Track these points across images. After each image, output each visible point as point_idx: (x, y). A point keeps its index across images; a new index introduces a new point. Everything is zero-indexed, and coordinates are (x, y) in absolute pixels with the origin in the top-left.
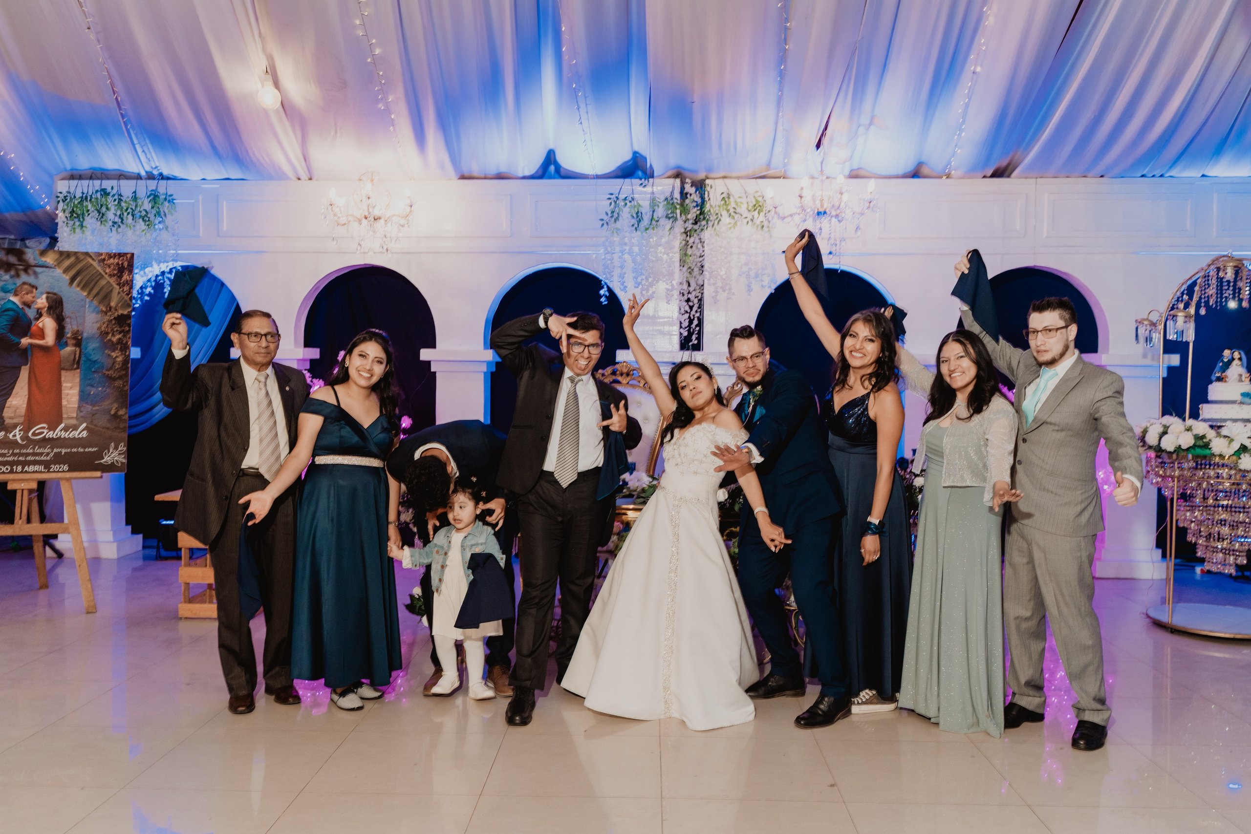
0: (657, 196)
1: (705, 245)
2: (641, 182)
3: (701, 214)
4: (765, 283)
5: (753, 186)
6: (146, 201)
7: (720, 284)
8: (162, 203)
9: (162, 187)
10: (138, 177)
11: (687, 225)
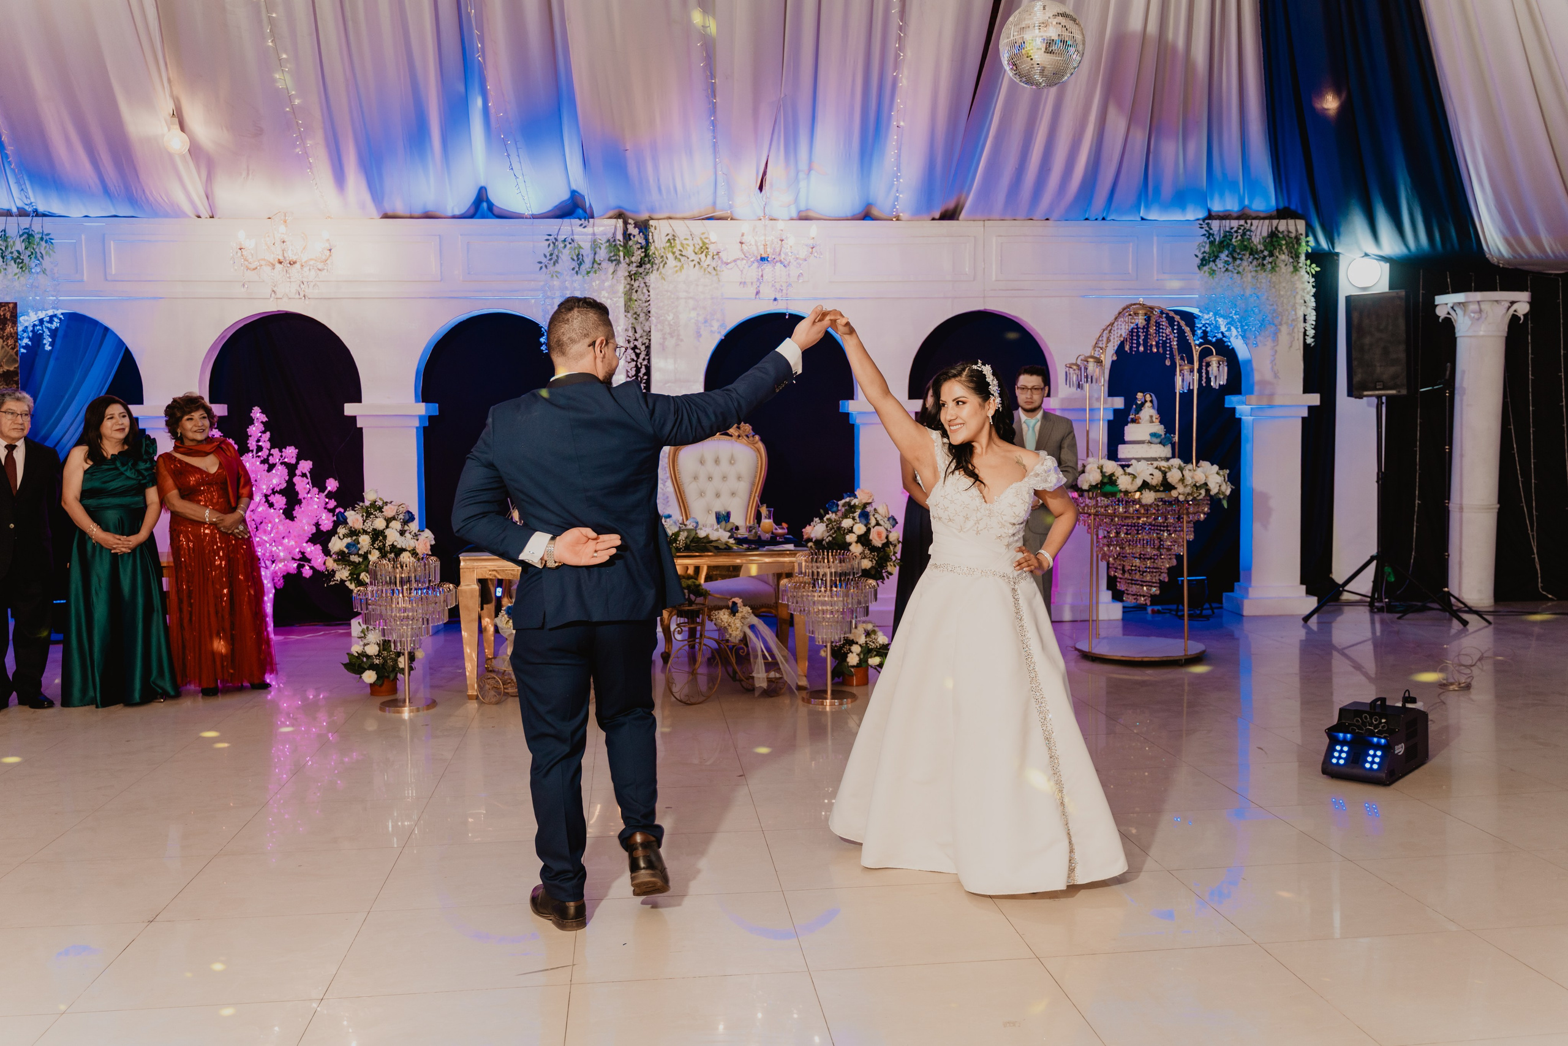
0: (598, 237)
1: (650, 289)
2: (581, 222)
3: (646, 256)
4: (715, 329)
5: (698, 227)
6: (18, 241)
7: (667, 330)
8: (38, 244)
9: (37, 225)
10: (8, 213)
11: (631, 268)
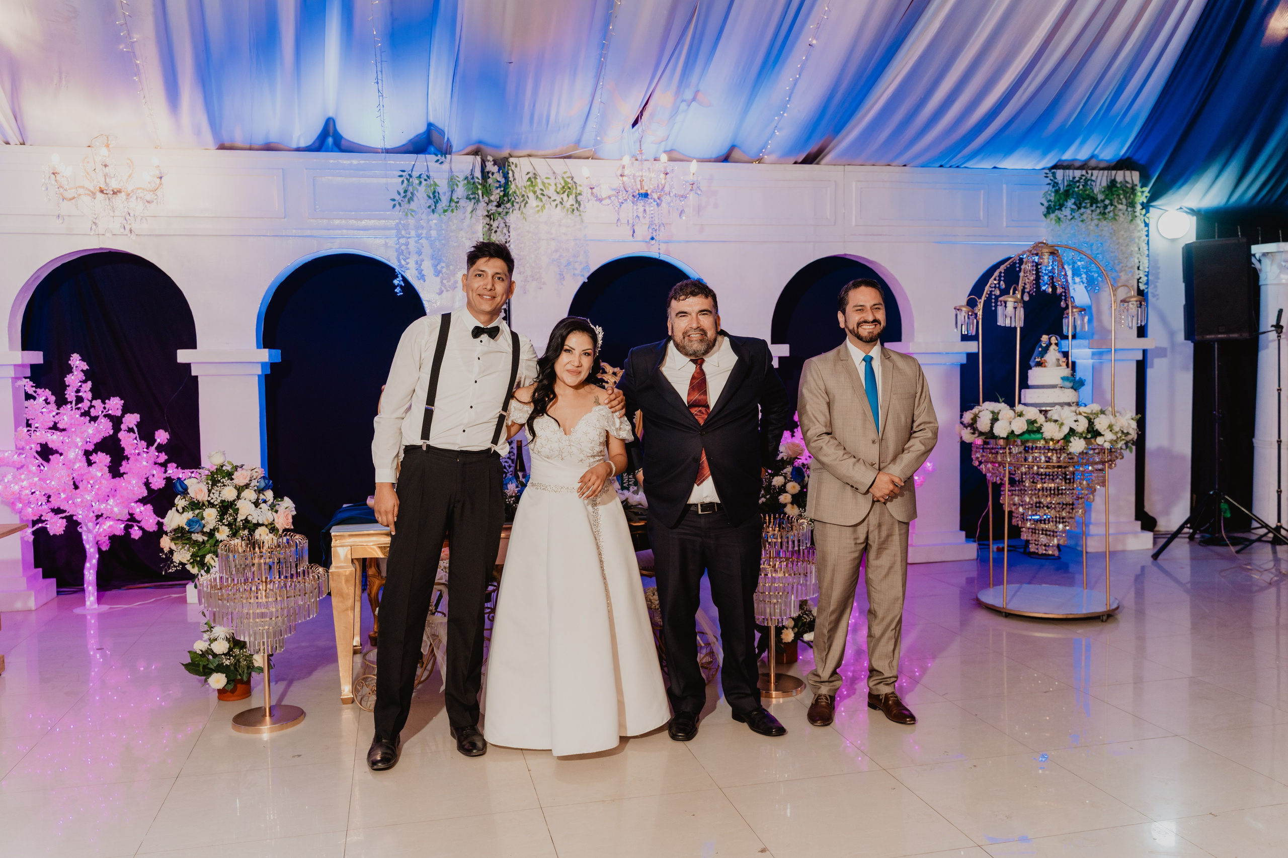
0: (455, 174)
1: (511, 230)
2: (437, 158)
3: (504, 196)
4: (578, 272)
7: (528, 272)
11: (490, 207)
